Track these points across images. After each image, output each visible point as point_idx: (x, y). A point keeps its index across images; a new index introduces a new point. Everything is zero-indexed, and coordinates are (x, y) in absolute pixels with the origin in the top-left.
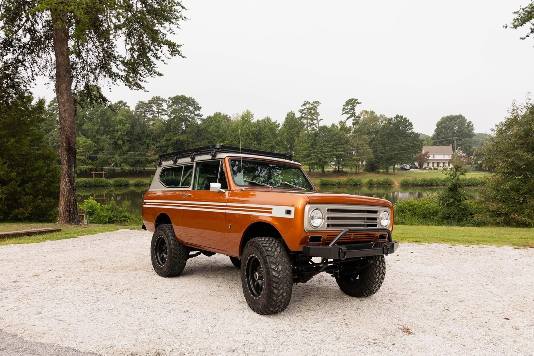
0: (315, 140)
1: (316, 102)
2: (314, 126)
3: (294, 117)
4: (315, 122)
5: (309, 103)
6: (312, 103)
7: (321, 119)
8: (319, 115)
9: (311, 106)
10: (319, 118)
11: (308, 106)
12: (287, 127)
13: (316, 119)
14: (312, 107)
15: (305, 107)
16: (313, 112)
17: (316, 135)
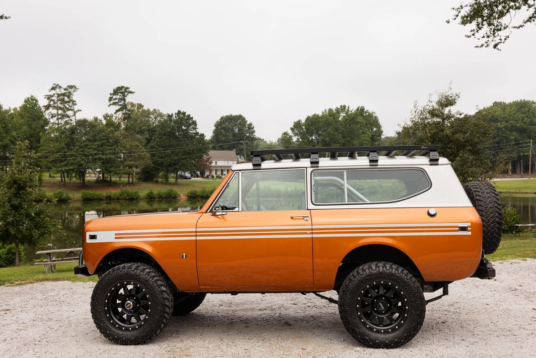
0: (72, 139)
1: (71, 87)
2: (67, 119)
3: (36, 105)
4: (70, 113)
5: (60, 87)
6: (65, 87)
7: (78, 111)
8: (76, 104)
9: (63, 91)
10: (76, 108)
11: (58, 91)
12: (26, 119)
13: (72, 110)
14: (66, 93)
15: (53, 92)
16: (66, 99)
17: (73, 130)
